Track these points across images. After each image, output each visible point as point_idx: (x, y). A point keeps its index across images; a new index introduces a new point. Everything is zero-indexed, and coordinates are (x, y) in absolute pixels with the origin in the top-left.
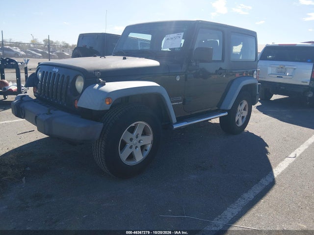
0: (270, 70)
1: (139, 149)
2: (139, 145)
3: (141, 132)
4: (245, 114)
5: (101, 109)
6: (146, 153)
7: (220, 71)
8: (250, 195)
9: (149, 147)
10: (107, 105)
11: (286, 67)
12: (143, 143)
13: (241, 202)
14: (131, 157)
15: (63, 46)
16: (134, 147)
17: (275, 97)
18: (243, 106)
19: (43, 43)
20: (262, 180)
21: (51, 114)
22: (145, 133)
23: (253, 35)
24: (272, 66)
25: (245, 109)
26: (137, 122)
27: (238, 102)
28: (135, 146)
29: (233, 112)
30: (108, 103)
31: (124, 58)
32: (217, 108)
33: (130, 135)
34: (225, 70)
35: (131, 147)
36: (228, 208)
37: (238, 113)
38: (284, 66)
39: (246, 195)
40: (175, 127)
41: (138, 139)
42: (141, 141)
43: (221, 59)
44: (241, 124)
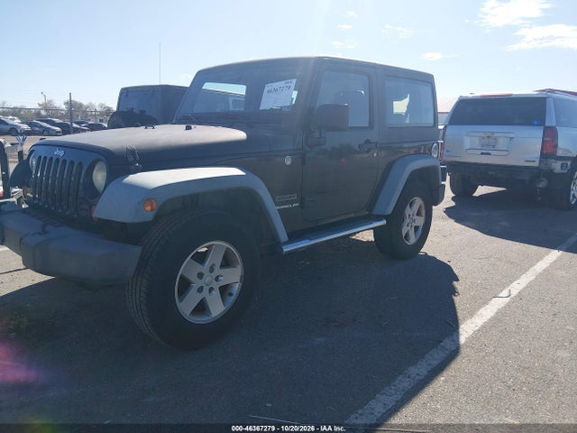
0: (468, 142)
1: (216, 293)
2: (216, 286)
3: (218, 261)
4: (420, 221)
5: (137, 221)
6: (231, 300)
7: (367, 146)
8: (420, 370)
9: (236, 289)
10: (148, 213)
11: (496, 135)
12: (223, 281)
13: (404, 383)
14: (202, 308)
15: (101, 112)
16: (206, 289)
17: (482, 190)
18: (415, 208)
19: (64, 107)
20: (446, 340)
21: (47, 232)
22: (227, 262)
23: (426, 80)
24: (472, 134)
25: (419, 214)
26: (213, 243)
27: (404, 201)
28: (208, 287)
29: (396, 218)
30: (149, 208)
31: (188, 128)
32: (367, 213)
33: (198, 268)
34: (377, 143)
35: (200, 290)
36: (378, 396)
37: (407, 220)
38: (493, 133)
39: (413, 370)
40: (287, 249)
41: (214, 275)
42: (220, 278)
43: (367, 125)
44: (413, 240)
